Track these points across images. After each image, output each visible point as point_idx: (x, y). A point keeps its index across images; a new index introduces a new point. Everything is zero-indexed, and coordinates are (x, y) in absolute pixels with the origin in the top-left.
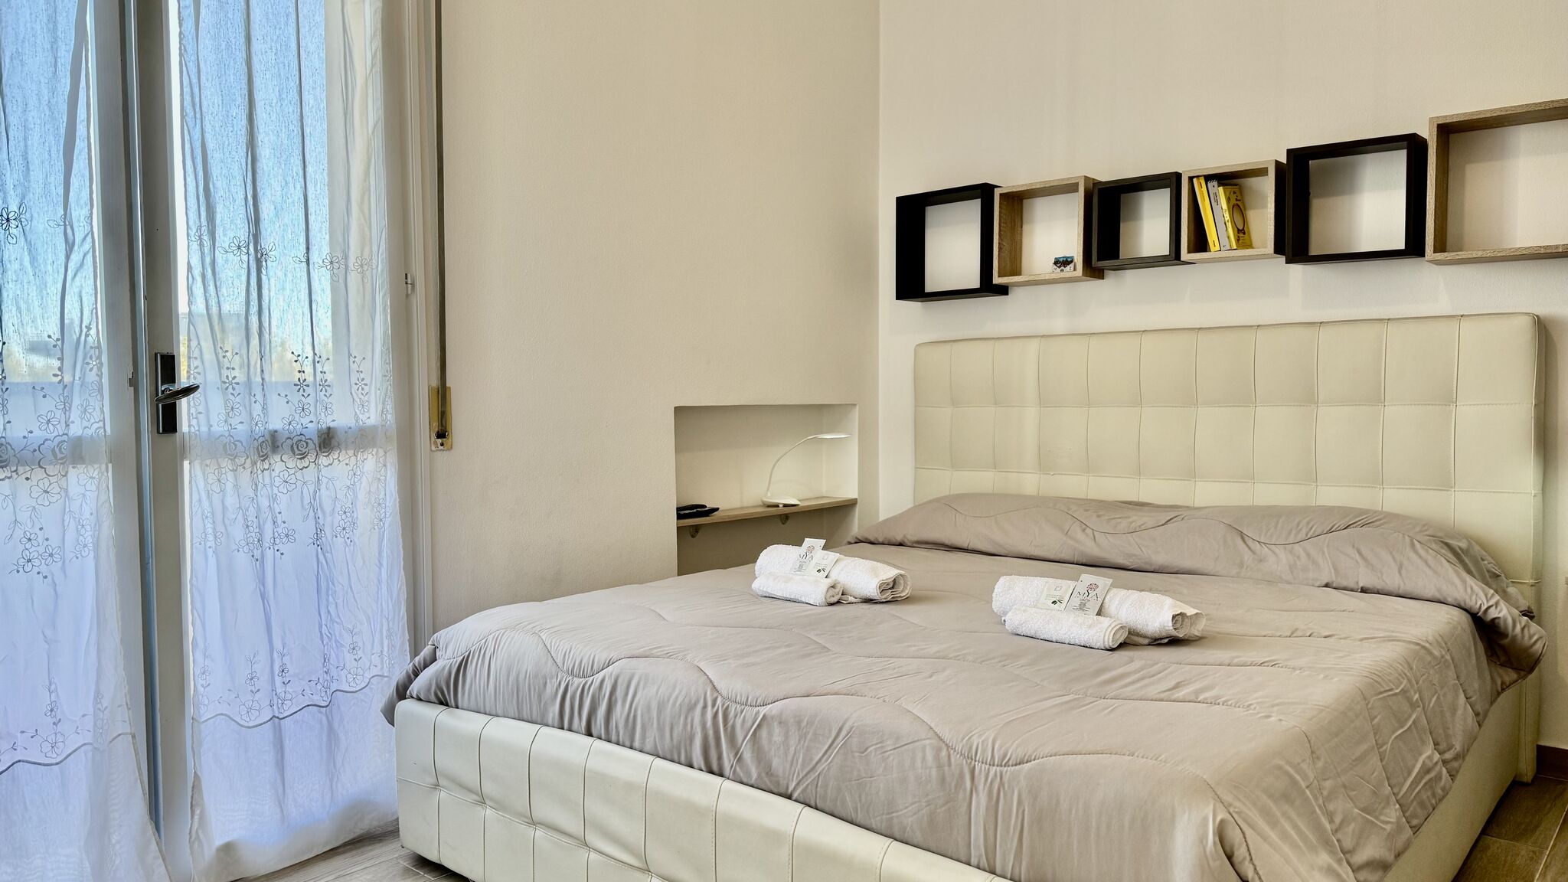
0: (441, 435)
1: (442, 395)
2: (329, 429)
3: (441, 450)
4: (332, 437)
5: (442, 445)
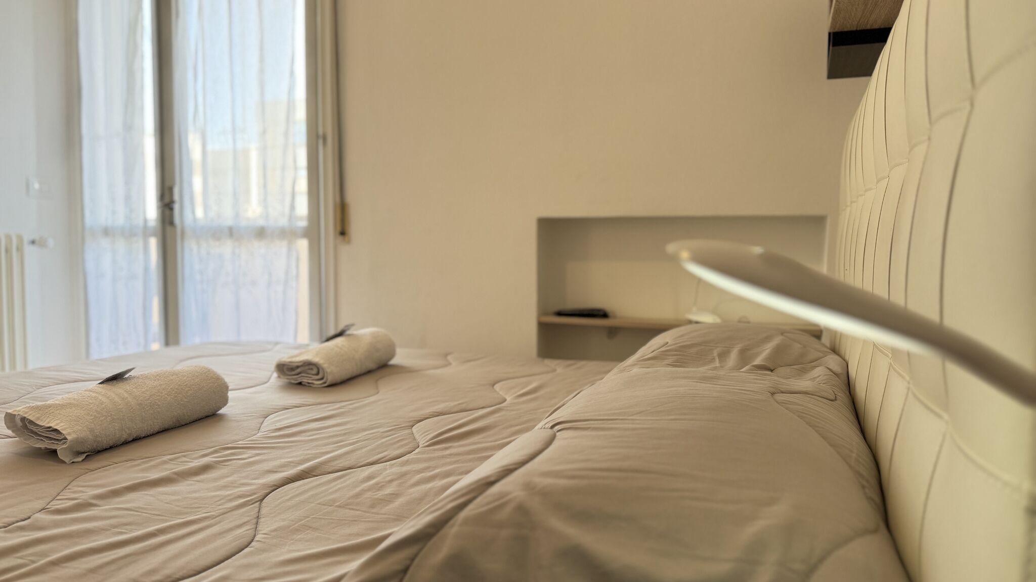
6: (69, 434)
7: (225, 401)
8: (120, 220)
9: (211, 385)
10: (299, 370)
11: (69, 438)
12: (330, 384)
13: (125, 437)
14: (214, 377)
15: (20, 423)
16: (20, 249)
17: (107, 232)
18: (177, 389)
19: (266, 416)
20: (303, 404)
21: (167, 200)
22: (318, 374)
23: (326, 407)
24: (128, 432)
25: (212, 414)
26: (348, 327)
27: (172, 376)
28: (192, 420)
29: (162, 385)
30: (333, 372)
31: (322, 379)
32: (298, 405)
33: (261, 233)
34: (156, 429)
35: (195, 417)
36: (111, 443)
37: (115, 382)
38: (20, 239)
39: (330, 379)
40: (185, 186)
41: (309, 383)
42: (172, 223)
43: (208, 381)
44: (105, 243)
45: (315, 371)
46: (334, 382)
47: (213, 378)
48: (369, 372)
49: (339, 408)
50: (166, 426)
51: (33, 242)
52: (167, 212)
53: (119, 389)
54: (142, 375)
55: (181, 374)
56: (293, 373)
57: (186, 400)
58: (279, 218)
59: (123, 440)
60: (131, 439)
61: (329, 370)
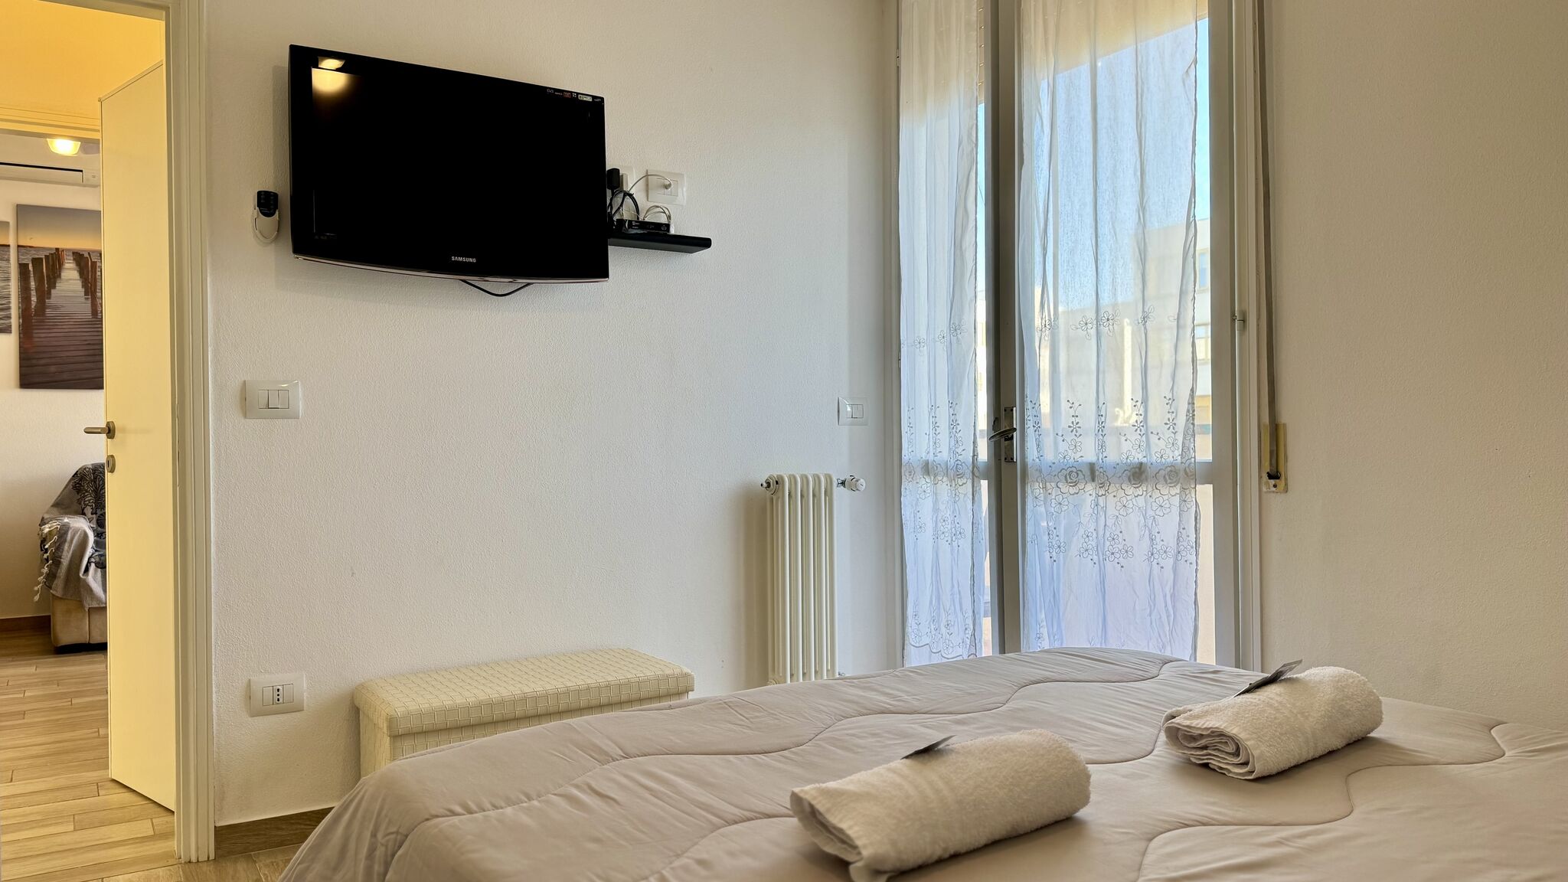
0: (1274, 475)
1: (1274, 434)
2: (1141, 464)
3: (1273, 492)
4: (1144, 472)
5: (1275, 486)
6: (865, 846)
7: (1085, 800)
8: (944, 455)
9: (1063, 771)
10: (1203, 742)
11: (865, 853)
12: (1260, 775)
13: (938, 852)
14: (1068, 757)
15: (808, 809)
16: (829, 493)
17: (927, 469)
18: (1012, 777)
19: (1150, 836)
20: (1213, 819)
21: (1004, 427)
22: (1237, 754)
23: (1259, 835)
24: (943, 845)
25: (1065, 818)
26: (1289, 666)
27: (1006, 752)
28: (1034, 826)
29: (991, 768)
30: (1266, 755)
31: (1246, 764)
32: (1205, 820)
33: (1138, 474)
34: (983, 841)
35: (1041, 822)
36: (920, 862)
37: (926, 756)
38: (829, 478)
39: (1260, 769)
40: (1029, 405)
41: (1221, 768)
42: (1010, 459)
43: (1059, 766)
44: (925, 483)
45: (1231, 748)
46: (1266, 773)
47: (1067, 760)
48: (1331, 754)
49: (1279, 843)
50: (997, 837)
51: (843, 483)
52: (1004, 443)
53: (934, 772)
54: (963, 747)
55: (1019, 750)
56: (1193, 745)
57: (1025, 797)
58: (1164, 451)
59: (935, 857)
60: (946, 855)
61: (1256, 753)
